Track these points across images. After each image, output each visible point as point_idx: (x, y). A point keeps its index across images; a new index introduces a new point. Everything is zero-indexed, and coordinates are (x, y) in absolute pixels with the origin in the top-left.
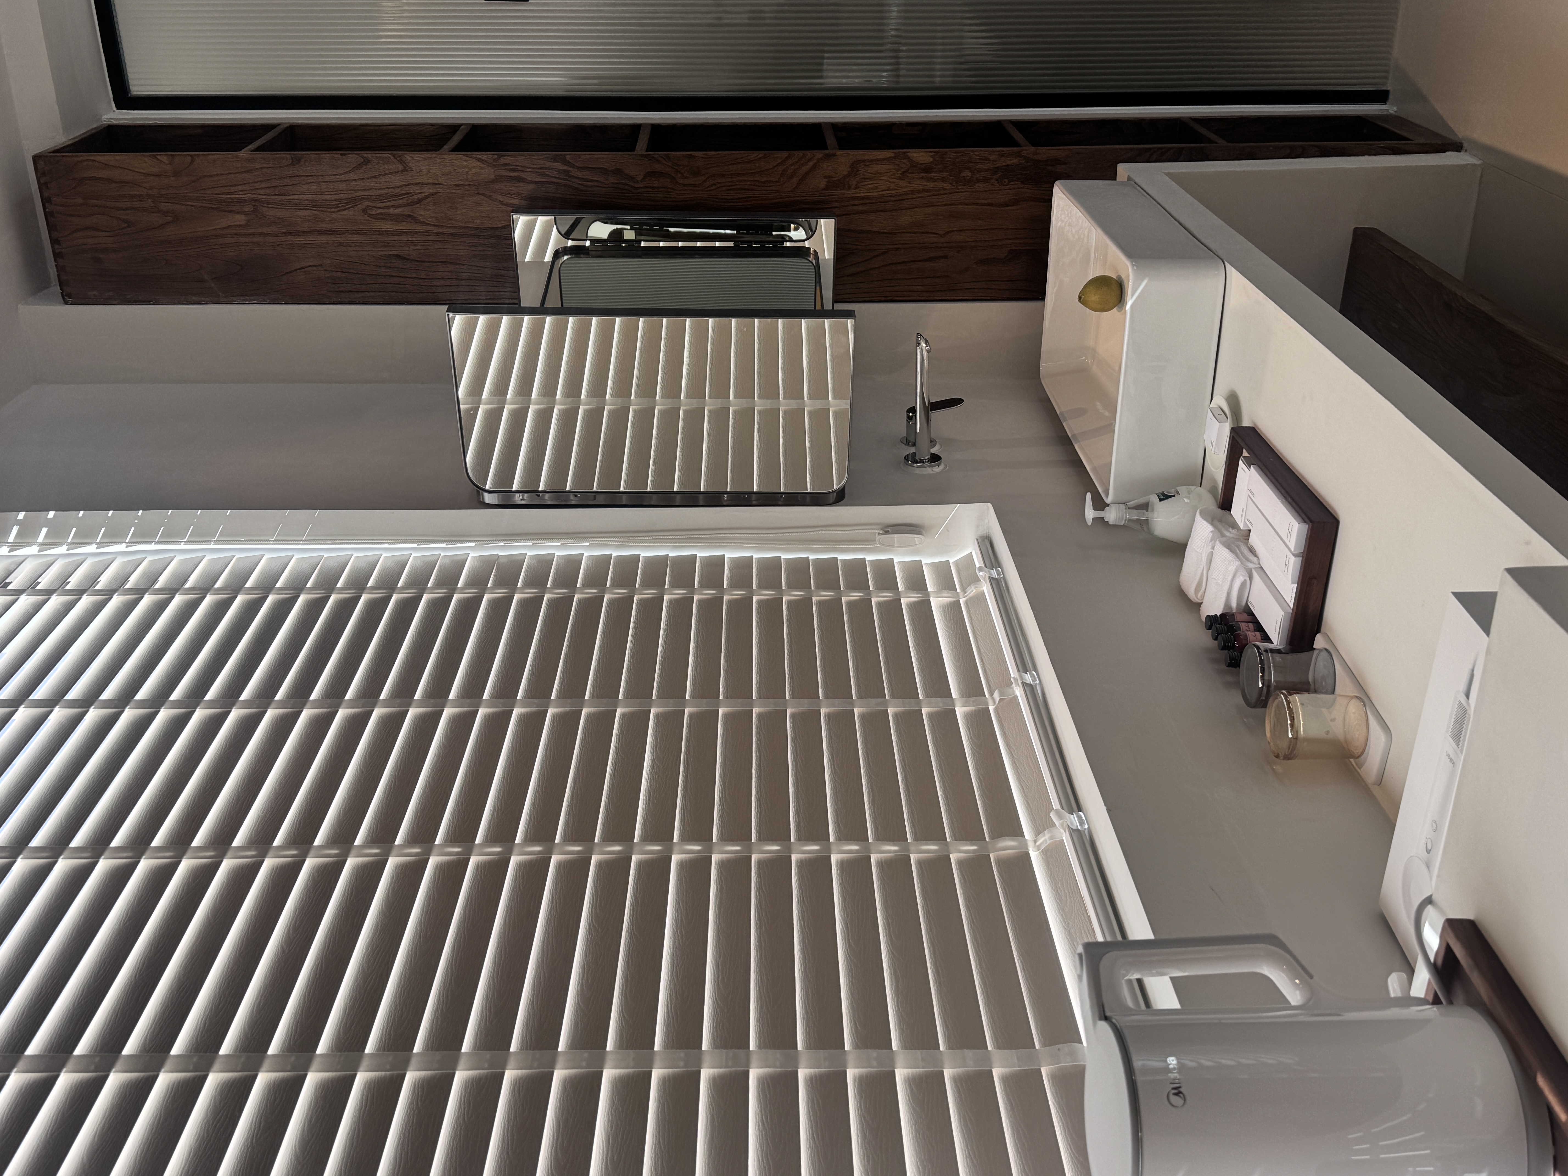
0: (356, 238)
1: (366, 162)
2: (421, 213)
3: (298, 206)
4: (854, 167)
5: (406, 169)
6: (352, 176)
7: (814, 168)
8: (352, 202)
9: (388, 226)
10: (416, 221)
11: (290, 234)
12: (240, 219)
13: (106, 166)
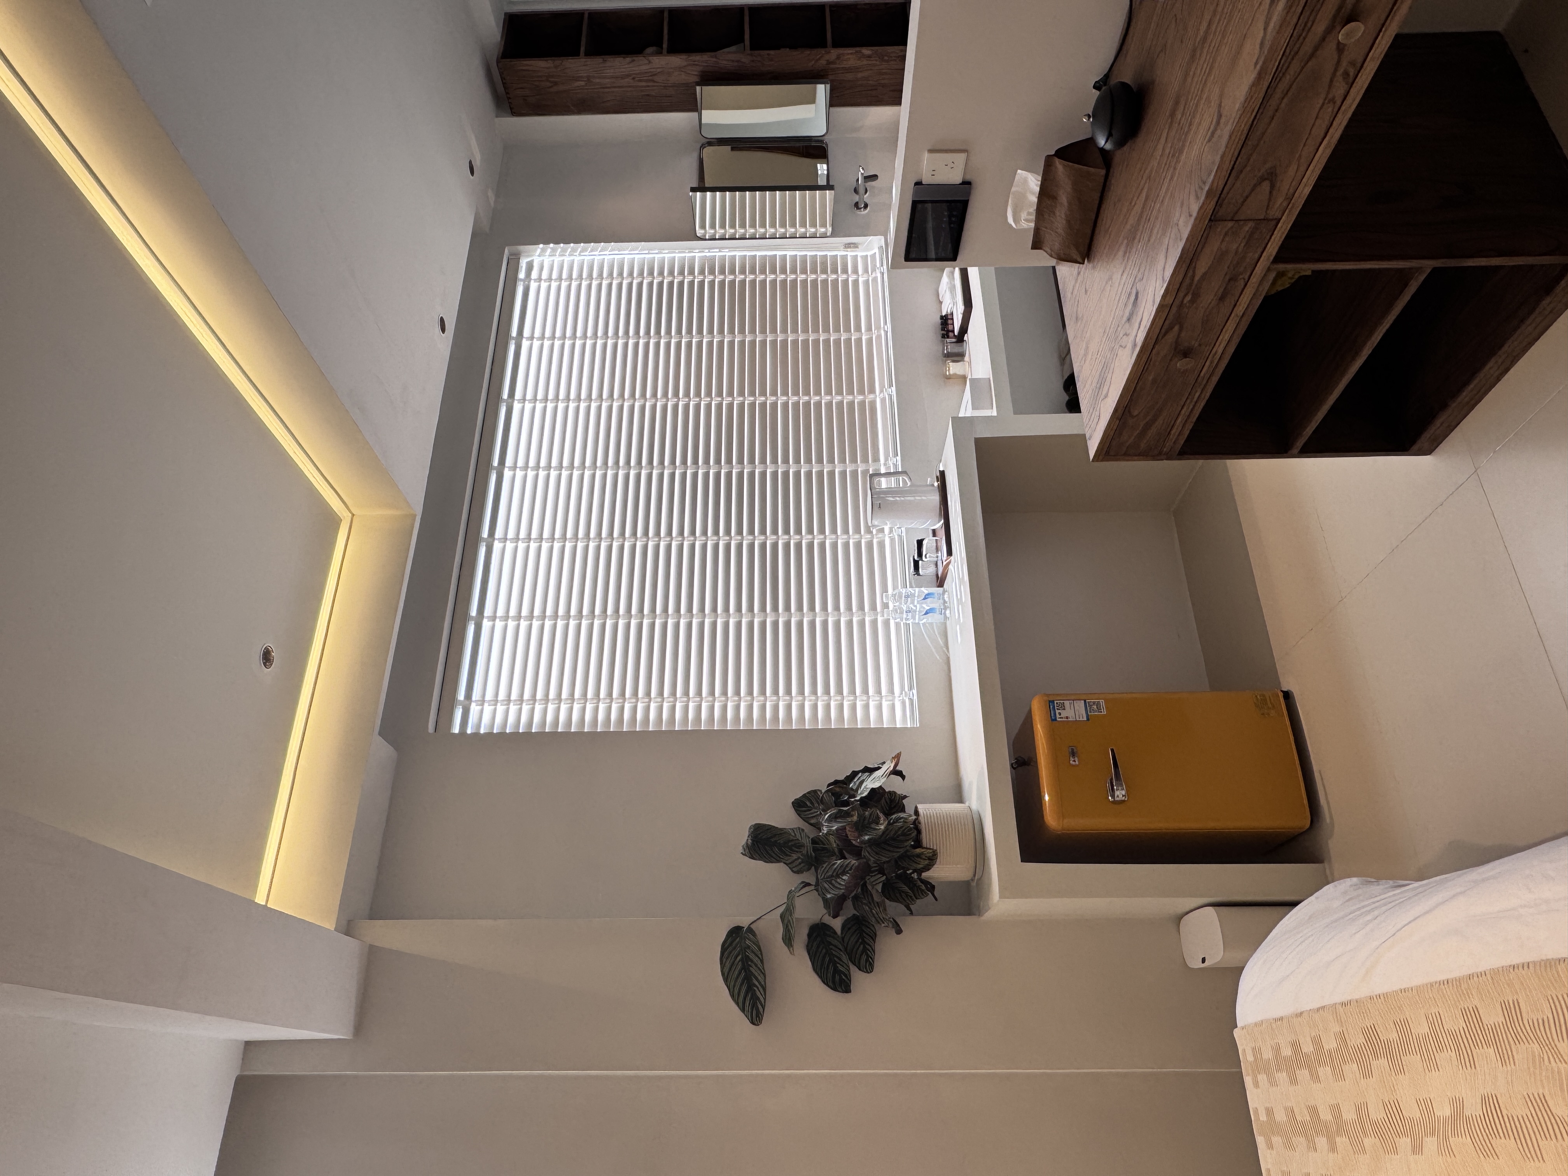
0: (630, 89)
1: (633, 61)
2: (656, 78)
3: (605, 78)
4: (838, 57)
5: (650, 62)
6: (626, 66)
7: (822, 57)
8: (628, 76)
9: (644, 84)
10: (654, 82)
11: (604, 88)
12: (583, 83)
13: (527, 65)
